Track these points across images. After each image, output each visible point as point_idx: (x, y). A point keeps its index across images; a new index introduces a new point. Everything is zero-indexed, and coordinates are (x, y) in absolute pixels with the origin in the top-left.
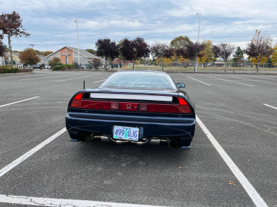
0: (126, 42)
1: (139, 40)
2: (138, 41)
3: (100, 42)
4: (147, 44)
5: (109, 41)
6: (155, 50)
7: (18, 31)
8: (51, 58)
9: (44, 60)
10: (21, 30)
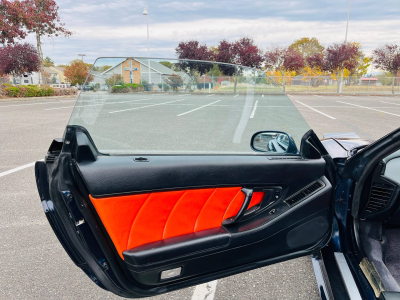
0: (224, 46)
1: (246, 42)
2: (243, 43)
3: (182, 46)
4: (259, 47)
5: (197, 43)
6: (272, 57)
7: (53, 26)
8: (110, 75)
9: (99, 79)
10: (57, 25)
